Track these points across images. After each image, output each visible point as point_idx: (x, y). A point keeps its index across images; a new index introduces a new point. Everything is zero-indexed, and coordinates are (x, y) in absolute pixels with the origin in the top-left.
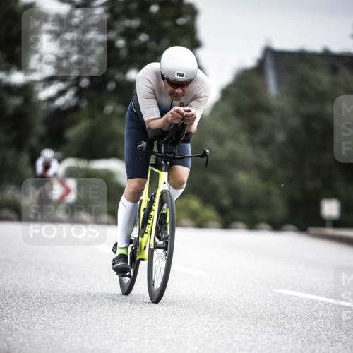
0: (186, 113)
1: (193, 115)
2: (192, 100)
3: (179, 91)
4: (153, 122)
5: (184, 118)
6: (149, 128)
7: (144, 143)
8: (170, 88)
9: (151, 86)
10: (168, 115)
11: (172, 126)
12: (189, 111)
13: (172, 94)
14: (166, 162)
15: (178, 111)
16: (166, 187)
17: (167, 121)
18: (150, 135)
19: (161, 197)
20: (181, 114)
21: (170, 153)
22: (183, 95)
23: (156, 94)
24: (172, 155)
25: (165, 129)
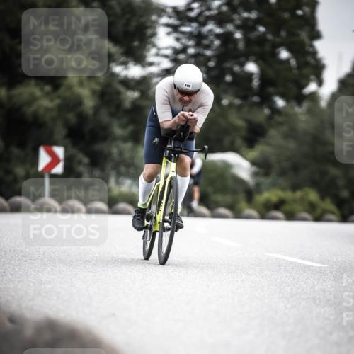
0: (189, 117)
1: (195, 119)
2: (198, 108)
3: (186, 98)
4: (165, 123)
5: (188, 120)
6: (163, 128)
7: (157, 139)
8: (180, 96)
9: (166, 94)
10: (176, 118)
11: (179, 127)
12: (192, 115)
13: (181, 100)
14: (175, 155)
15: (183, 115)
16: (174, 174)
17: (175, 122)
18: (162, 133)
19: (170, 183)
20: (186, 117)
21: (178, 148)
22: (190, 102)
23: (170, 101)
24: (179, 149)
25: (174, 129)
